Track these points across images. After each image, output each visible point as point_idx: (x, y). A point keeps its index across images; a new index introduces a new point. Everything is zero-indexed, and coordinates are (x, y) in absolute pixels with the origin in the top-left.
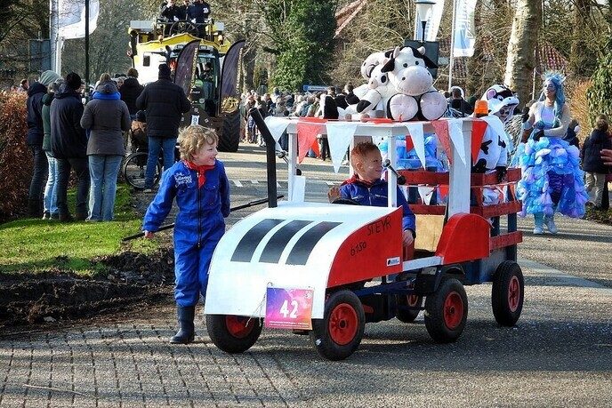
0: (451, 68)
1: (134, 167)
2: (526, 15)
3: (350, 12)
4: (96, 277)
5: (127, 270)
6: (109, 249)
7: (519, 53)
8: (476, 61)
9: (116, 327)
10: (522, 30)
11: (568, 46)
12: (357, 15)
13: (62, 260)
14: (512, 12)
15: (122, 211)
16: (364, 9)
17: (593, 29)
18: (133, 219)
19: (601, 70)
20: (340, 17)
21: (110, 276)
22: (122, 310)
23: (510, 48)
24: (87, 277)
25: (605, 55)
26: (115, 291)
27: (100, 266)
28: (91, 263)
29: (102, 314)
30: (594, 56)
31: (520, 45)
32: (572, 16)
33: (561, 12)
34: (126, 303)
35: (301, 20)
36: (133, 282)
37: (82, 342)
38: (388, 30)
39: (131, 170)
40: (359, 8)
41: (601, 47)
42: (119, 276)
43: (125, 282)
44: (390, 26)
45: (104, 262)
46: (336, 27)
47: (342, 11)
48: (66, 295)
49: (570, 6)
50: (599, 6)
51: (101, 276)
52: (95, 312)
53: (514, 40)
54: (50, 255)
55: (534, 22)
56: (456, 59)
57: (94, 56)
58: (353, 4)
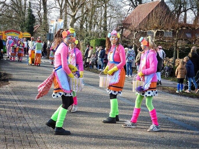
3: (37, 27)
16: (39, 26)
17: (83, 32)
20: (35, 28)
35: (27, 28)
44: (44, 30)
46: (34, 30)
58: (37, 25)
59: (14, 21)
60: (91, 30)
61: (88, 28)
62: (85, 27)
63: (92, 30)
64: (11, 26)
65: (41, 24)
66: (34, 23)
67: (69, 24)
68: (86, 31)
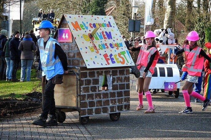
0: (145, 29)
1: (37, 63)
2: (170, 11)
3: (111, 10)
4: (24, 100)
5: (35, 98)
6: (29, 91)
7: (168, 24)
8: (153, 26)
9: (31, 117)
10: (169, 16)
11: (184, 21)
12: (113, 11)
13: (13, 95)
14: (165, 10)
15: (33, 78)
16: (115, 9)
17: (193, 15)
18: (36, 81)
19: (196, 29)
20: (107, 11)
21: (29, 100)
22: (33, 111)
23: (165, 22)
24: (21, 100)
25: (197, 24)
26: (30, 105)
27: (26, 97)
28: (22, 96)
29: (26, 112)
30: (193, 24)
31: (168, 21)
32: (186, 11)
33: (182, 10)
34: (34, 109)
35: (93, 13)
36: (37, 102)
37: (19, 122)
38: (123, 16)
39: (36, 64)
40: (114, 9)
41: (196, 21)
42: (32, 100)
43: (34, 102)
44: (124, 14)
45: (27, 95)
47: (108, 10)
48: (14, 106)
49: (185, 7)
50: (195, 7)
51: (26, 100)
52: (24, 112)
53: (166, 19)
54: (9, 93)
55: (173, 13)
56: (146, 26)
57: (23, 25)
58: (111, 7)
59: (71, 2)
60: (207, 9)
61: (202, 8)
62: (196, 5)
63: (209, 9)
64: (66, 12)
65: (118, 5)
66: (106, 3)
67: (167, 3)
68: (199, 12)
